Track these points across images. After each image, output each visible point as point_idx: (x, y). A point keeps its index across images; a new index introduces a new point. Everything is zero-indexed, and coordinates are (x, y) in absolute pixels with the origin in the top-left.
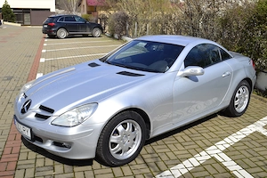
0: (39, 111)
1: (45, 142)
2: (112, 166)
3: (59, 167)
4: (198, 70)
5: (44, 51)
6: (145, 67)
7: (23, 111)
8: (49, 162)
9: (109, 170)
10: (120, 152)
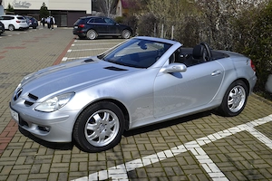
0: (28, 99)
1: (31, 126)
2: (89, 152)
3: (43, 150)
4: (182, 67)
5: (69, 51)
6: (135, 63)
7: (15, 99)
8: (36, 145)
9: (86, 155)
10: (97, 139)
